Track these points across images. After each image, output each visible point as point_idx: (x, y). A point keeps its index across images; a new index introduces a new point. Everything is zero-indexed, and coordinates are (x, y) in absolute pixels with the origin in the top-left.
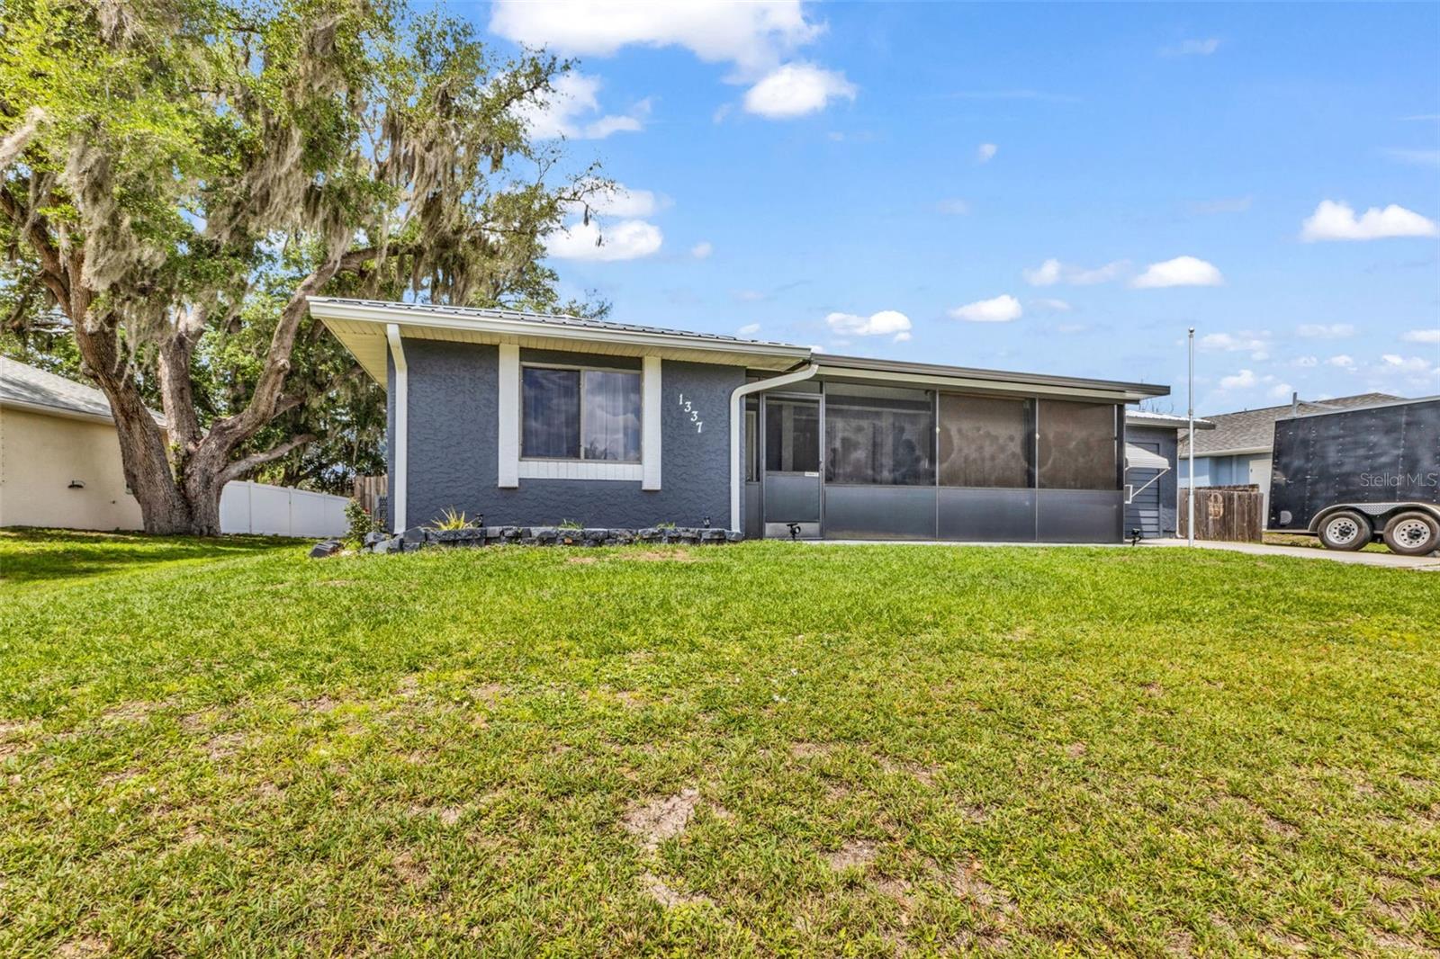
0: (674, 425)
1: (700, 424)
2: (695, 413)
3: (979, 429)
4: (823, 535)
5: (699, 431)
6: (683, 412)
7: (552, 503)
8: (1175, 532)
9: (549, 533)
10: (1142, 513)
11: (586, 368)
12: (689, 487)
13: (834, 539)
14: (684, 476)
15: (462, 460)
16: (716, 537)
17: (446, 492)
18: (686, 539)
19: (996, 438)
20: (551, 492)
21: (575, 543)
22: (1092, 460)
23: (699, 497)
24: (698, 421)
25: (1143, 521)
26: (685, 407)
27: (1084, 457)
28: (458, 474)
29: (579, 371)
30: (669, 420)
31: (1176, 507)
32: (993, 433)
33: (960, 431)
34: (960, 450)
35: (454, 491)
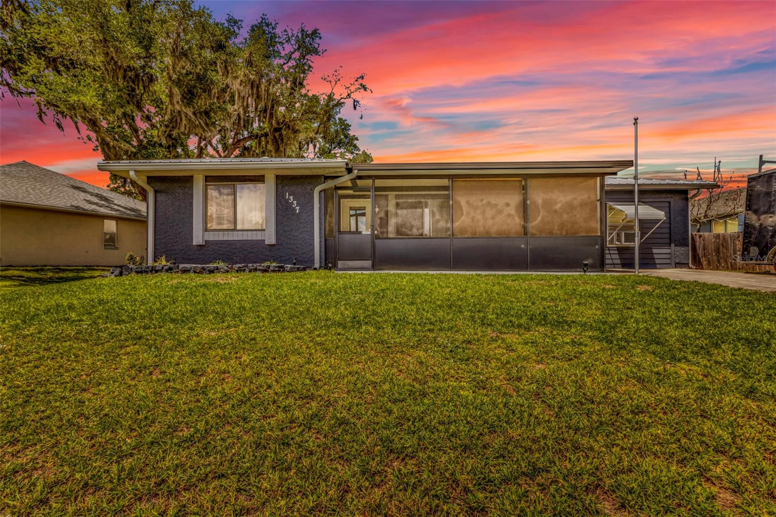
0: (283, 209)
1: (298, 208)
2: (295, 202)
3: (482, 200)
4: (374, 267)
5: (297, 212)
6: (288, 202)
7: (221, 252)
8: (688, 264)
9: (186, 268)
10: (654, 251)
11: (237, 183)
12: (292, 242)
13: (381, 270)
14: (289, 236)
15: (179, 233)
16: (277, 269)
17: (172, 248)
18: (259, 270)
19: (496, 205)
20: (220, 247)
21: (200, 272)
22: (575, 216)
23: (297, 247)
24: (296, 206)
25: (656, 256)
26: (290, 199)
27: (568, 214)
28: (177, 240)
29: (234, 185)
30: (280, 206)
31: (688, 246)
32: (493, 202)
33: (468, 202)
34: (468, 214)
35: (175, 247)
